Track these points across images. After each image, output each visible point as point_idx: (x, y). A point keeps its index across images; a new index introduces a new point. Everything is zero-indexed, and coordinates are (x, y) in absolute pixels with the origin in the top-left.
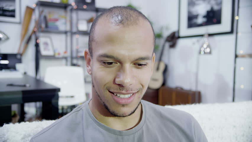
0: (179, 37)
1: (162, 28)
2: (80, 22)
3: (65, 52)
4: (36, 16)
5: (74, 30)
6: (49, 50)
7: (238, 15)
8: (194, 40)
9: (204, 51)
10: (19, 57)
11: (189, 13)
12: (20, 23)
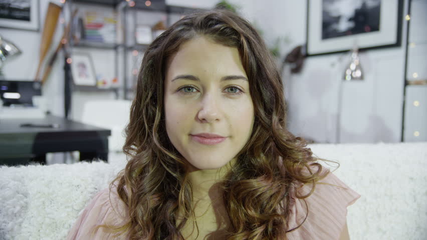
0: (307, 55)
1: (278, 41)
2: (140, 29)
3: (115, 80)
4: (65, 18)
5: (130, 43)
6: (87, 76)
7: (409, 13)
8: (334, 58)
9: (351, 75)
10: (37, 86)
11: (325, 13)
12: (38, 31)
